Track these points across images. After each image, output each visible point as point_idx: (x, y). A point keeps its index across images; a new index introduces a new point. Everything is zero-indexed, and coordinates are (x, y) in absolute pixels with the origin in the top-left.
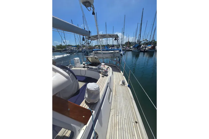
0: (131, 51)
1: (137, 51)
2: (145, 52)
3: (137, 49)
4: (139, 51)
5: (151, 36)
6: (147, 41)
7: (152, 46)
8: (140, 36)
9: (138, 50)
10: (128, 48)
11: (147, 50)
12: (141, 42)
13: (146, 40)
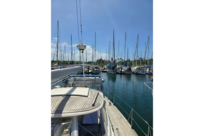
0: (106, 72)
1: (113, 73)
2: (121, 74)
3: (112, 70)
4: (116, 73)
5: (125, 56)
6: (122, 60)
7: (128, 67)
8: (114, 55)
9: (114, 71)
10: (101, 68)
11: (124, 72)
12: (116, 60)
13: (121, 58)
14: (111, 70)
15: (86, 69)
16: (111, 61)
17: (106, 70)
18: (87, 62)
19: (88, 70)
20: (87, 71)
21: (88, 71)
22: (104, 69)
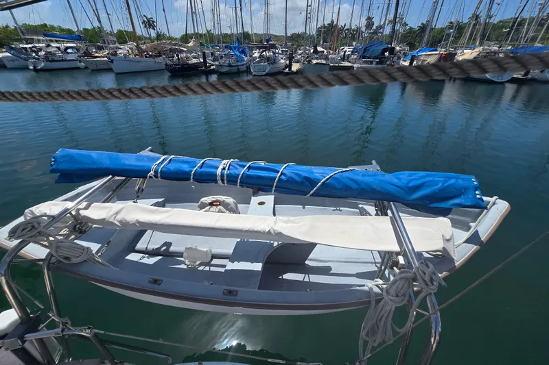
14: (371, 63)
15: (282, 61)
16: (363, 29)
17: (350, 64)
18: (289, 35)
19: (288, 62)
20: (287, 66)
21: (290, 66)
22: (343, 59)
